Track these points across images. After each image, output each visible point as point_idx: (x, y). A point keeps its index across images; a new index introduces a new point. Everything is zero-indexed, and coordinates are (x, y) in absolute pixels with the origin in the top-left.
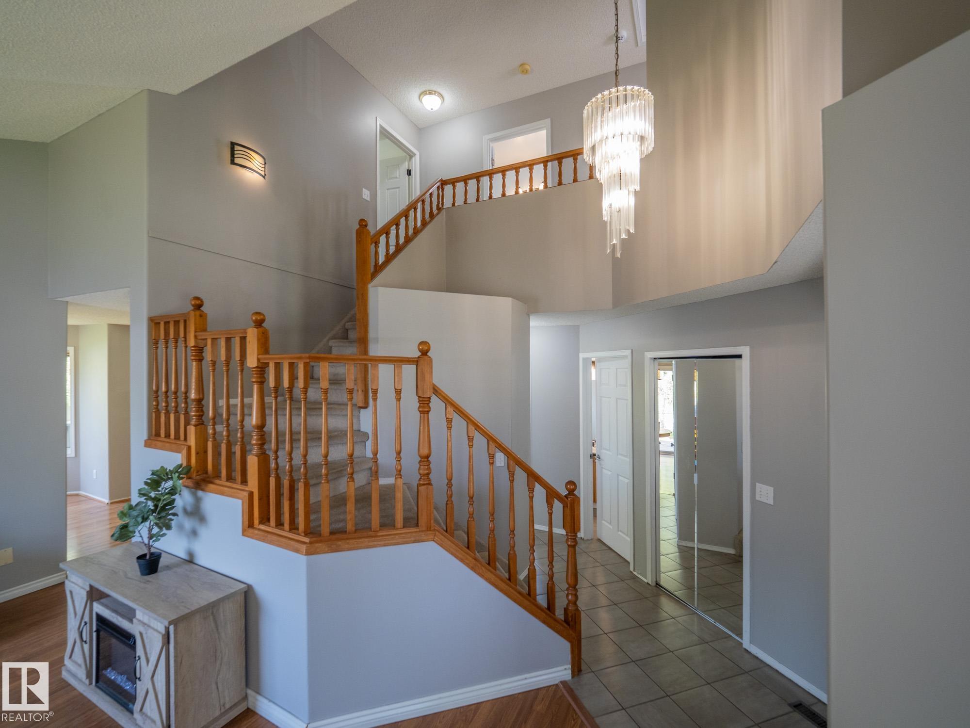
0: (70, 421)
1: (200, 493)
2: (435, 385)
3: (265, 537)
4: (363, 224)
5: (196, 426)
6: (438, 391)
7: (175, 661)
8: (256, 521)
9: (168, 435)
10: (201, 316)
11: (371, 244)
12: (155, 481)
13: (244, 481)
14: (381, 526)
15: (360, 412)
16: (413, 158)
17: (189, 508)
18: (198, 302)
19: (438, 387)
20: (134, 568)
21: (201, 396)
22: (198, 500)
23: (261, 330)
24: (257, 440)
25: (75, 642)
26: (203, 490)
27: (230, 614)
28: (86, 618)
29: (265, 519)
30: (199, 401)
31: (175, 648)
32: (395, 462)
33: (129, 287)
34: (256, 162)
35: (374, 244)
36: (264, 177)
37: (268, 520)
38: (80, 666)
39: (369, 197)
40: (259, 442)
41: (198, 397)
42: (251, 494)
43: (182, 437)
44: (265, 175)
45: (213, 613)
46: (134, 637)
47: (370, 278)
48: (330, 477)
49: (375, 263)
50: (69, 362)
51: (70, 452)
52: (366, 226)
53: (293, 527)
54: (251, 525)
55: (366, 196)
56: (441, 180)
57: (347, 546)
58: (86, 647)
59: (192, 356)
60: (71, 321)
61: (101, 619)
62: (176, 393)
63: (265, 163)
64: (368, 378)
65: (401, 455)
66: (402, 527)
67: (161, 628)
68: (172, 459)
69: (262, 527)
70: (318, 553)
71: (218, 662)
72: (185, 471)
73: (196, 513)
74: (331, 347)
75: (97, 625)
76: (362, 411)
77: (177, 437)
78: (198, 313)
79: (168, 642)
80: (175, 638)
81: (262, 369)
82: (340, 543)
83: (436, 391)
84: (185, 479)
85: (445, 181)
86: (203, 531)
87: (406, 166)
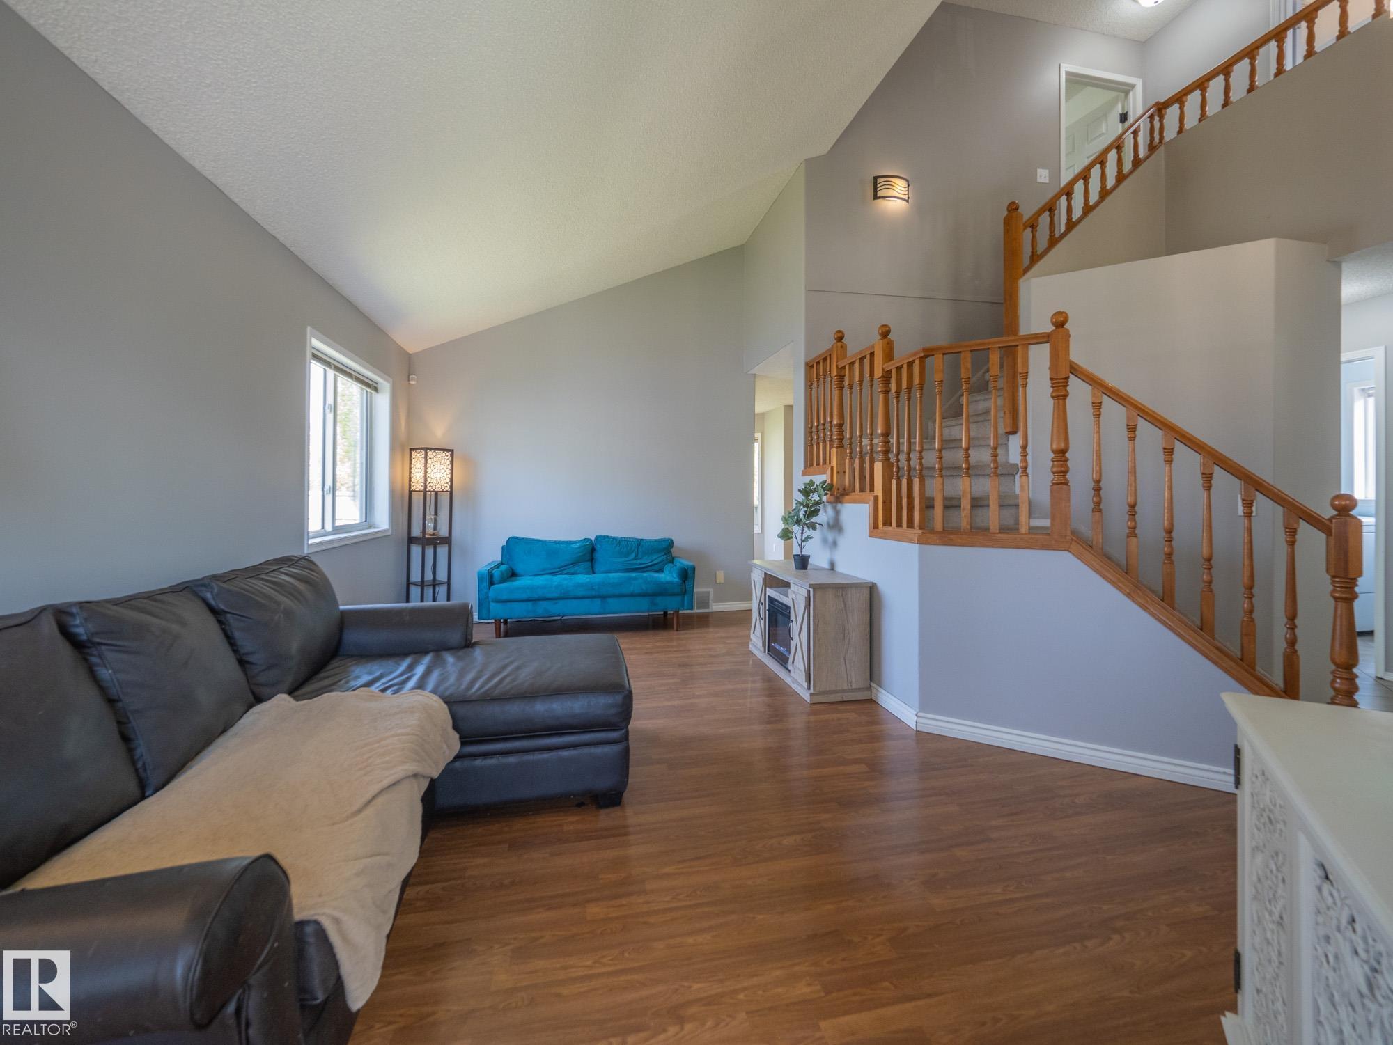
0: (757, 502)
1: (839, 506)
2: (1073, 362)
3: (885, 536)
4: (1013, 208)
5: (837, 448)
6: (1078, 368)
7: (814, 621)
8: (880, 524)
9: (818, 464)
10: (842, 347)
11: (1024, 229)
12: (806, 492)
13: (872, 490)
14: (1000, 529)
15: (1008, 441)
16: (1131, 93)
17: (831, 523)
18: (840, 335)
19: (1076, 364)
20: (792, 564)
21: (842, 422)
22: (837, 513)
23: (886, 340)
24: (882, 447)
25: (756, 620)
26: (841, 502)
27: (857, 600)
28: (763, 601)
29: (887, 522)
30: (841, 425)
31: (814, 610)
32: (1020, 458)
33: (793, 341)
34: (899, 187)
35: (1029, 230)
36: (907, 201)
37: (891, 525)
38: (759, 638)
39: (1047, 178)
40: (884, 449)
41: (839, 422)
42: (876, 498)
43: (828, 461)
44: (908, 198)
45: (842, 595)
46: (789, 608)
47: (1022, 272)
48: (944, 473)
49: (1032, 252)
50: (757, 446)
51: (757, 529)
52: (1017, 209)
53: (910, 524)
54: (876, 526)
55: (1043, 177)
56: (1158, 104)
57: (959, 540)
58: (762, 622)
59: (835, 385)
60: (759, 408)
61: (771, 600)
62: (824, 424)
63: (908, 186)
64: (1018, 396)
65: (1027, 450)
66: (1027, 532)
67: (805, 593)
68: (819, 479)
69: (885, 528)
70: (929, 544)
71: (846, 641)
72: (828, 488)
73: (836, 526)
74: (988, 382)
75: (769, 605)
76: (1011, 437)
77: (824, 462)
78: (839, 344)
79: (810, 605)
80: (814, 601)
81: (886, 376)
82: (952, 536)
83: (1075, 369)
84: (828, 496)
85: (1164, 102)
86: (842, 541)
87: (1119, 110)
